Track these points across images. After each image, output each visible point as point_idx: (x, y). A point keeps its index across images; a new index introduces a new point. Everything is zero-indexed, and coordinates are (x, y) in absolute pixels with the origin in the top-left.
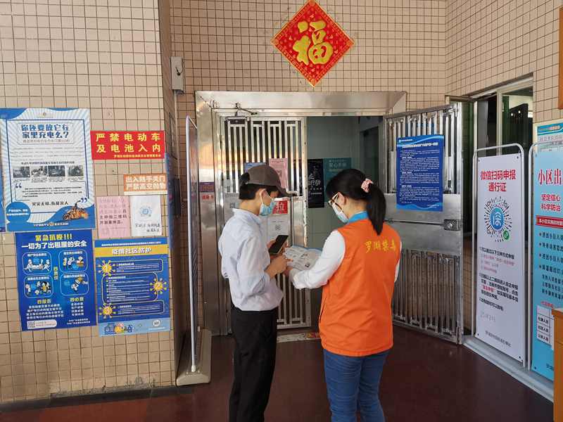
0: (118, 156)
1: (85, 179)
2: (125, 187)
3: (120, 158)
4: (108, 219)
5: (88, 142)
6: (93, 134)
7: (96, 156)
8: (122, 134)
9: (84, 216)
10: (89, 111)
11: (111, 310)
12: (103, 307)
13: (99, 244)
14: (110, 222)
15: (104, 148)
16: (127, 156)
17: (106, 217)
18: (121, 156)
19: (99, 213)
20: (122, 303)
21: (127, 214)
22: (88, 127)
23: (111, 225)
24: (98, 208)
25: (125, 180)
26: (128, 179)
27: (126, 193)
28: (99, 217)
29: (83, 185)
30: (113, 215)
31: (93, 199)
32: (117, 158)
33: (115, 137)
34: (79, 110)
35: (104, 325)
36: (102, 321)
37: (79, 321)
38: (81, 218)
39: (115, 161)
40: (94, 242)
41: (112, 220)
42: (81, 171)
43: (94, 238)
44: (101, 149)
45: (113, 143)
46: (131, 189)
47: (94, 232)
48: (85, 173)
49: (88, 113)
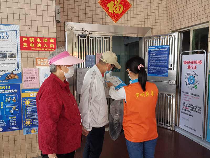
0: (34, 49)
1: (17, 60)
2: (37, 64)
3: (34, 50)
4: (28, 79)
5: (19, 42)
6: (21, 38)
7: (22, 48)
8: (35, 38)
9: (16, 77)
10: (19, 26)
11: (30, 122)
12: (25, 121)
13: (24, 91)
14: (29, 81)
15: (26, 45)
16: (38, 49)
17: (27, 78)
18: (35, 49)
19: (24, 76)
20: (35, 119)
21: (37, 77)
22: (18, 34)
23: (30, 82)
24: (24, 74)
25: (37, 60)
26: (38, 60)
27: (37, 67)
28: (24, 78)
29: (16, 63)
30: (31, 77)
31: (21, 69)
32: (33, 50)
33: (32, 40)
34: (15, 25)
35: (26, 130)
36: (25, 127)
37: (14, 128)
38: (14, 78)
39: (32, 51)
40: (21, 90)
41: (30, 79)
42: (15, 56)
43: (21, 88)
44: (25, 45)
45: (31, 42)
46: (40, 65)
47: (21, 85)
48: (17, 57)
49: (19, 27)
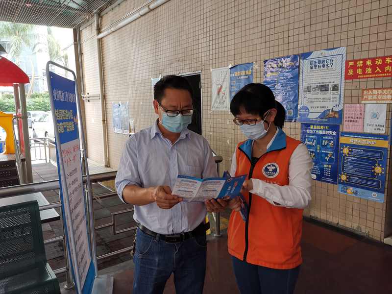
1: (339, 93)
2: (363, 98)
3: (362, 78)
4: (350, 119)
5: (344, 68)
6: (347, 62)
7: (347, 77)
8: (365, 61)
9: (337, 116)
10: (346, 47)
11: (346, 177)
12: (341, 174)
13: (343, 134)
14: (351, 121)
15: (352, 72)
16: (367, 76)
17: (349, 117)
18: (363, 76)
19: (346, 115)
20: (353, 175)
21: (362, 116)
22: (344, 59)
23: (351, 123)
24: (345, 112)
25: (363, 92)
26: (365, 92)
27: (363, 102)
28: (345, 118)
29: (338, 96)
30: (353, 116)
31: (343, 105)
32: (360, 78)
33: (360, 64)
34: (341, 48)
35: (341, 186)
36: (340, 183)
37: (328, 179)
38: (334, 117)
39: (358, 80)
40: (340, 133)
41: (352, 120)
42: (338, 87)
43: (341, 130)
45: (358, 68)
46: (366, 99)
47: (341, 126)
49: (345, 49)
